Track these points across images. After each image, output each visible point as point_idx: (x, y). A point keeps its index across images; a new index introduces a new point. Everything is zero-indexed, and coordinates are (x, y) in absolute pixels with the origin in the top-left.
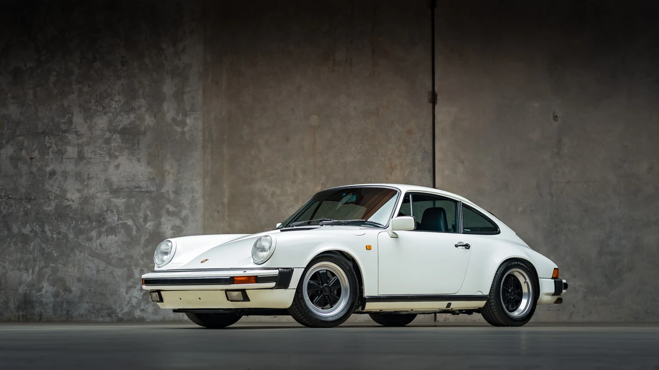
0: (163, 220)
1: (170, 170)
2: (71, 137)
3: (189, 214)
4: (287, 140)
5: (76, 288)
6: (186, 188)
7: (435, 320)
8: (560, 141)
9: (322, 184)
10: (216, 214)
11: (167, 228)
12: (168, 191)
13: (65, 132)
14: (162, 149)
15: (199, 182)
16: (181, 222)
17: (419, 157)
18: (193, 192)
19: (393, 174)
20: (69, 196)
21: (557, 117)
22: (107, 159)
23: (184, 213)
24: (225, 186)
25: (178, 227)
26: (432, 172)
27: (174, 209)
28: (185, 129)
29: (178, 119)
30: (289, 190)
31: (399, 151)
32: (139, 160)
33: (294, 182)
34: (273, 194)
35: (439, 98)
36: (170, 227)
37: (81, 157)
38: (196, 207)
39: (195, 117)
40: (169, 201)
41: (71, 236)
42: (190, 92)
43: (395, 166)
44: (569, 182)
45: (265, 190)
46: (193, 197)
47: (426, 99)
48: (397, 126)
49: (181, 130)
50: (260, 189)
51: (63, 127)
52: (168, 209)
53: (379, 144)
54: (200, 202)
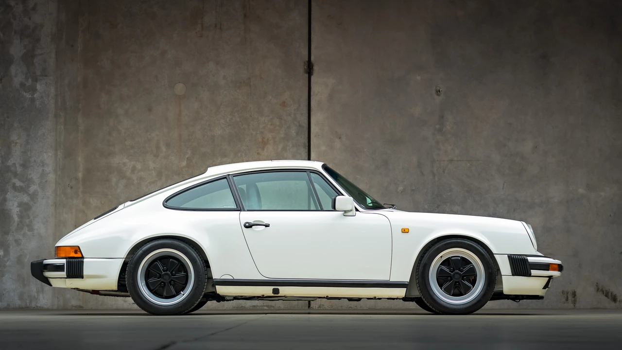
0: (9, 196)
1: (17, 141)
3: (39, 190)
4: (150, 110)
6: (35, 161)
7: (309, 307)
8: (442, 117)
9: (188, 158)
10: (69, 190)
11: (13, 205)
12: (14, 164)
14: (8, 117)
15: (50, 154)
16: (29, 199)
17: (293, 132)
18: (43, 166)
19: (265, 149)
21: (439, 91)
23: (33, 188)
24: (80, 159)
25: (27, 204)
26: (307, 148)
27: (22, 184)
28: (35, 96)
29: (27, 85)
30: (152, 165)
31: (271, 125)
33: (156, 156)
34: (134, 169)
35: (315, 68)
36: (16, 204)
38: (46, 181)
39: (46, 83)
40: (15, 175)
42: (42, 54)
43: (268, 139)
44: (451, 161)
45: (124, 164)
46: (43, 170)
47: (301, 69)
48: (270, 97)
49: (30, 96)
50: (119, 163)
52: (14, 184)
53: (251, 116)
54: (52, 177)
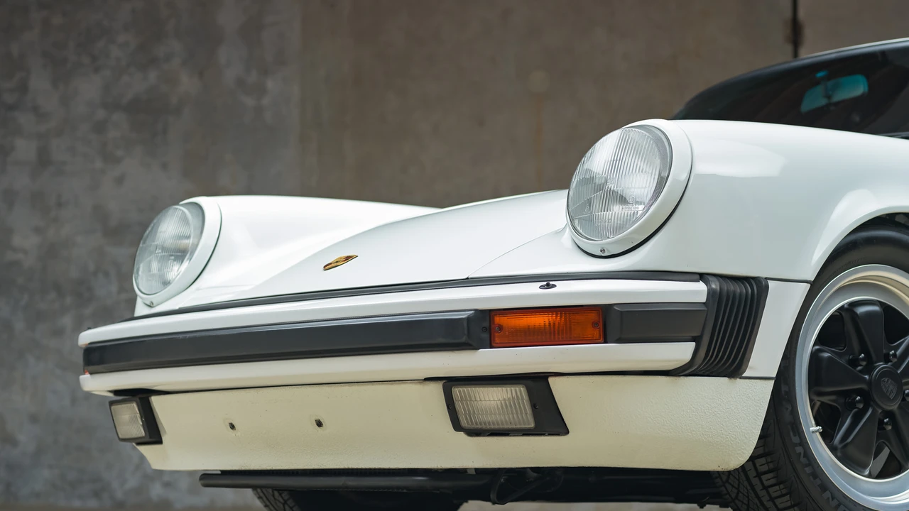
2: (25, 120)
5: (26, 437)
13: (12, 108)
14: (214, 144)
20: (17, 241)
22: (99, 164)
28: (264, 101)
29: (249, 81)
32: (165, 166)
37: (43, 160)
39: (284, 77)
41: (19, 325)
42: (276, 24)
51: (9, 98)
